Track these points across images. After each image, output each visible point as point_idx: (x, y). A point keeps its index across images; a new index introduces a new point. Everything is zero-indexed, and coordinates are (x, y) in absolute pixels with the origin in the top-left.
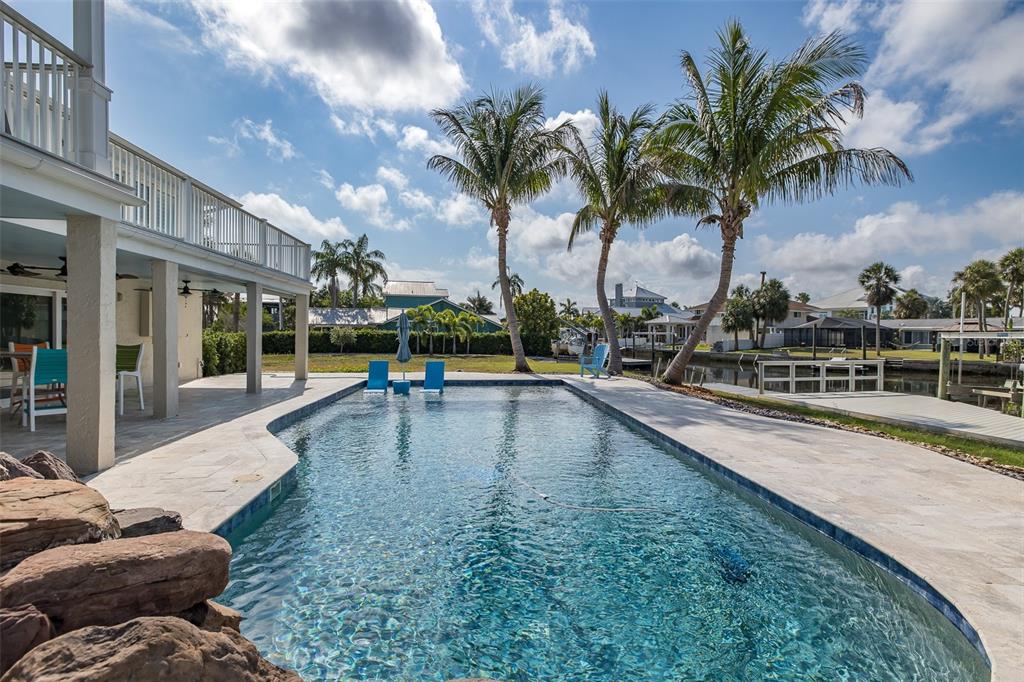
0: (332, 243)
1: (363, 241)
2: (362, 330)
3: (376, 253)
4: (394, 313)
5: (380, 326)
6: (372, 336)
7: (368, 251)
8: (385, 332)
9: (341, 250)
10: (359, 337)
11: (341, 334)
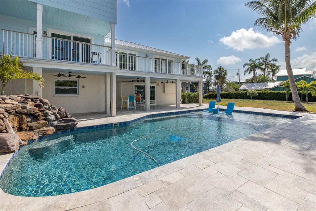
0: (254, 59)
1: (268, 56)
2: (261, 91)
3: (274, 60)
4: (277, 84)
5: (270, 89)
6: (265, 93)
7: (270, 59)
8: (271, 91)
9: (257, 62)
10: (259, 93)
11: (251, 92)
